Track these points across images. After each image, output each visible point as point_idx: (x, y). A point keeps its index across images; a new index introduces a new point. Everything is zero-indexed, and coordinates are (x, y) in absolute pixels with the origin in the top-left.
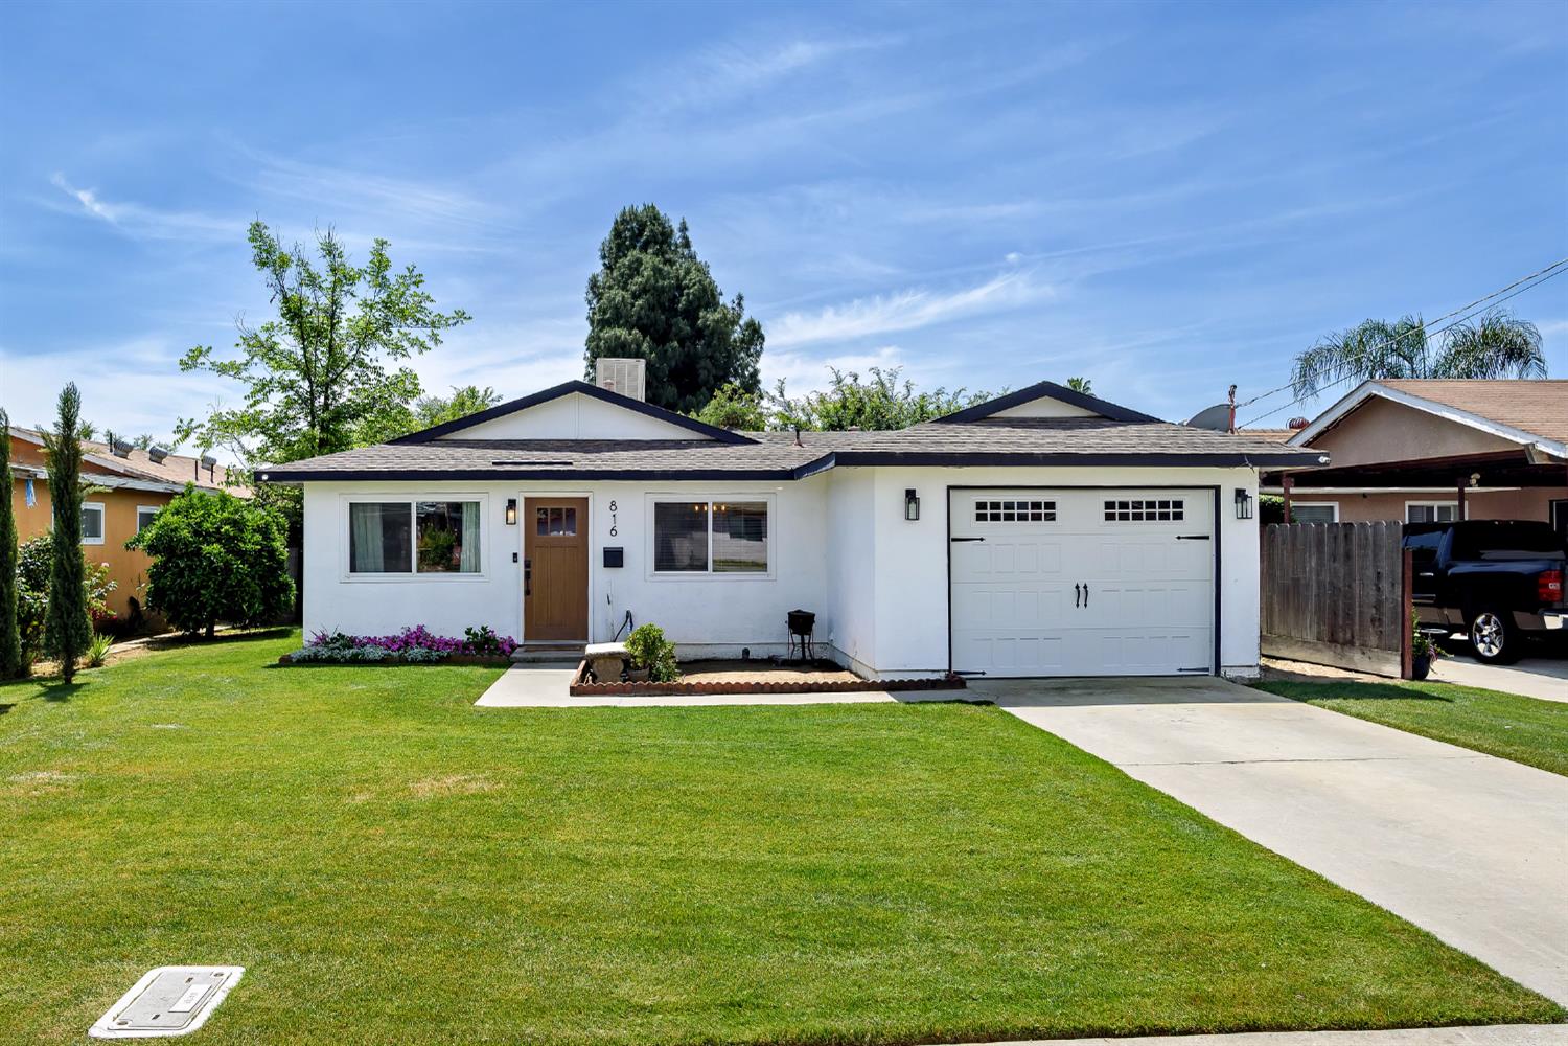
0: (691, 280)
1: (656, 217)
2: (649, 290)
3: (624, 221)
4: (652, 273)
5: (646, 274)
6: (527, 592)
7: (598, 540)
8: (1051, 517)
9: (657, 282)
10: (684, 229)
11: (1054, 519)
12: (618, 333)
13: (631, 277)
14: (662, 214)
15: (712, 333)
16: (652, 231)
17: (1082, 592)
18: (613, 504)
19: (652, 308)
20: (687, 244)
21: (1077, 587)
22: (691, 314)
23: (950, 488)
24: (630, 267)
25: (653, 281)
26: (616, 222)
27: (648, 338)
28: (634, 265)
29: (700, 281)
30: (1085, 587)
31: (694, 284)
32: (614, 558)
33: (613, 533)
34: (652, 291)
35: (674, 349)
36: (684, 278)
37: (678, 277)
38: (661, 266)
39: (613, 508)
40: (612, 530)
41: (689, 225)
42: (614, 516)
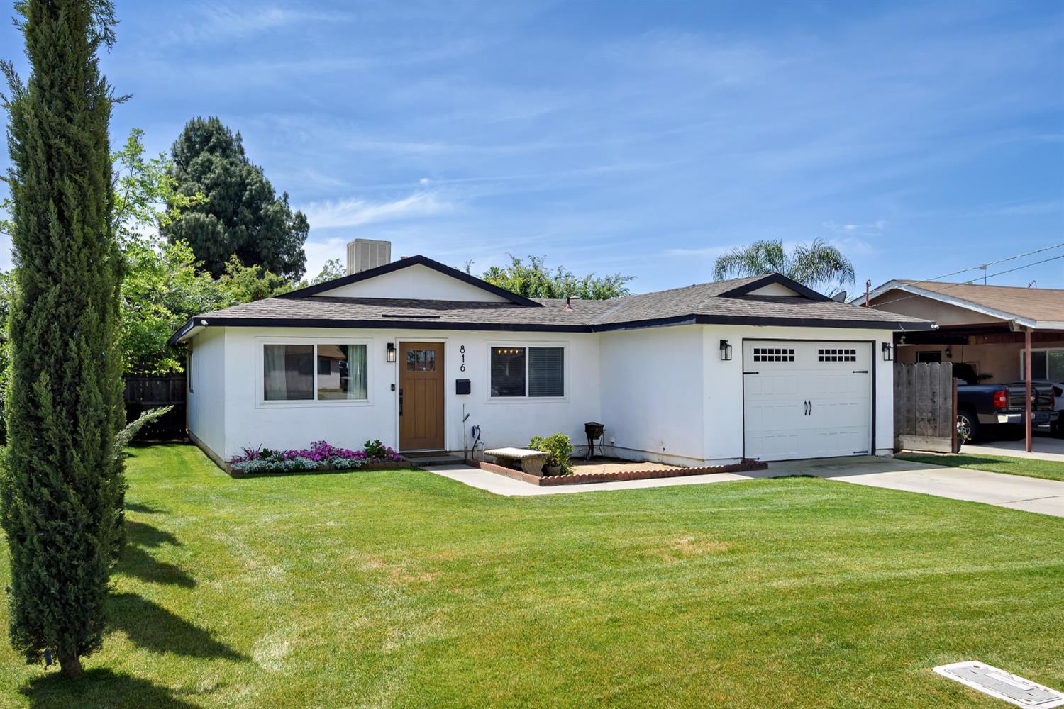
0: (252, 179)
1: (220, 129)
2: (220, 185)
3: (193, 129)
4: (222, 171)
5: (217, 171)
6: (401, 414)
7: (452, 375)
8: (792, 359)
9: (226, 179)
10: (239, 139)
12: (197, 216)
13: (204, 173)
14: (225, 127)
15: (272, 221)
16: (218, 139)
17: (808, 405)
18: (463, 348)
19: (222, 198)
20: (242, 151)
21: (805, 403)
22: (253, 204)
23: (743, 340)
24: (202, 165)
25: (223, 177)
26: (187, 129)
27: (221, 222)
28: (206, 164)
29: (259, 181)
30: (809, 403)
31: (256, 183)
32: (463, 387)
33: (463, 369)
34: (222, 185)
35: (242, 231)
36: (247, 178)
37: (241, 176)
38: (228, 166)
39: (463, 351)
40: (462, 366)
41: (242, 136)
42: (463, 356)
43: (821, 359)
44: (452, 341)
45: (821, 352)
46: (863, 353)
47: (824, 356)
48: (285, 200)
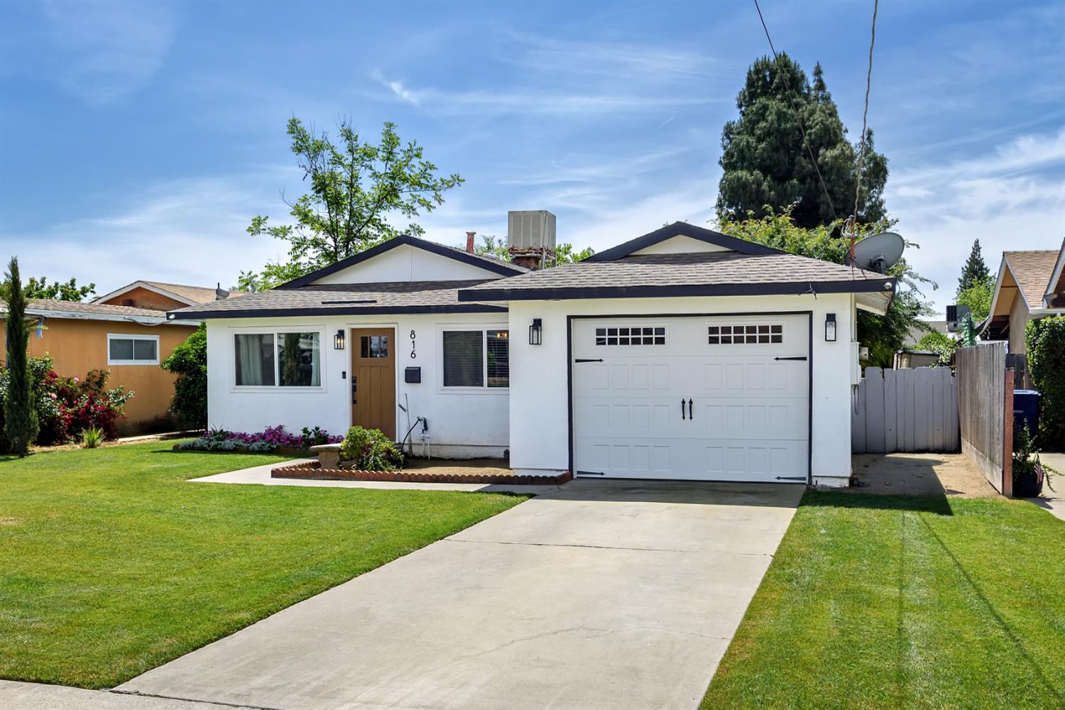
0: (814, 120)
1: (787, 65)
2: (772, 134)
3: (760, 70)
4: (776, 117)
5: (770, 118)
6: (354, 402)
7: (402, 361)
8: (661, 341)
9: (780, 125)
10: (818, 72)
11: (663, 343)
12: (740, 175)
13: (758, 122)
15: (831, 169)
16: (782, 78)
17: (687, 407)
18: (413, 332)
19: (776, 150)
20: (821, 86)
21: (684, 402)
22: (812, 153)
23: (569, 318)
24: (757, 113)
25: (776, 125)
26: (751, 72)
27: (768, 177)
28: (761, 112)
29: (822, 122)
30: (691, 402)
31: (817, 124)
32: (413, 376)
33: (413, 356)
34: (775, 134)
36: (808, 119)
37: (803, 119)
38: (785, 110)
39: (413, 336)
40: (412, 353)
41: (823, 68)
42: (413, 342)
43: (713, 341)
44: (403, 326)
45: (713, 330)
46: (793, 331)
47: (717, 337)
48: (869, 139)
